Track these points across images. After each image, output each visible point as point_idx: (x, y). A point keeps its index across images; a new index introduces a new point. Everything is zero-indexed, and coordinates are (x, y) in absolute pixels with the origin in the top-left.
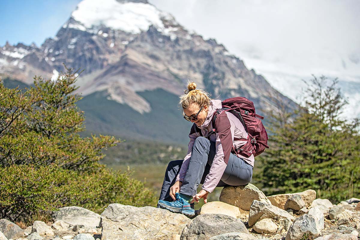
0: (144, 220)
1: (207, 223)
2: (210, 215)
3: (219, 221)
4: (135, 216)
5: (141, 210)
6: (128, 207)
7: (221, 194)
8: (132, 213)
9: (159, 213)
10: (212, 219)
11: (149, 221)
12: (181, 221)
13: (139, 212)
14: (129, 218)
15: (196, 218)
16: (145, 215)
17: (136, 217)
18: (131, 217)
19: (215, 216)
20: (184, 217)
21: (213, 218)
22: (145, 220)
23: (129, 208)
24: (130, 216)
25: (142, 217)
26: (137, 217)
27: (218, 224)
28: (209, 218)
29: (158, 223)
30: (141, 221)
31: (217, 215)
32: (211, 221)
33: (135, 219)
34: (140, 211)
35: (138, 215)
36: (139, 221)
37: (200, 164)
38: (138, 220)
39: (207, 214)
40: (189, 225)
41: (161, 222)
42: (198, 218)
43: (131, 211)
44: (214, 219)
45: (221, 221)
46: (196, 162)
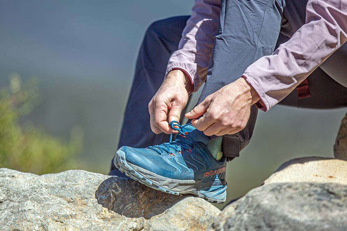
0: (62, 219)
1: (286, 213)
2: (298, 186)
3: (330, 205)
4: (29, 205)
5: (52, 184)
6: (6, 173)
7: (339, 134)
8: (17, 194)
9: (117, 193)
10: (305, 199)
11: (78, 222)
12: (193, 219)
13: (44, 190)
14: (6, 212)
15: (248, 197)
16: (65, 202)
17: (31, 207)
18: (13, 207)
19: (315, 189)
20: (204, 206)
21: (310, 195)
22: (66, 217)
23: (7, 178)
24: (12, 204)
25: (55, 209)
26: (37, 208)
27: (326, 216)
28: (295, 196)
29: (113, 227)
30: (50, 220)
31: (322, 186)
32: (302, 206)
33: (30, 216)
34: (46, 187)
35: (39, 202)
36: (45, 223)
37: (255, 46)
38: (39, 217)
39: (285, 184)
40: (222, 224)
41: (121, 223)
42: (252, 197)
43: (13, 186)
44: (312, 198)
45: (338, 205)
46: (239, 38)
